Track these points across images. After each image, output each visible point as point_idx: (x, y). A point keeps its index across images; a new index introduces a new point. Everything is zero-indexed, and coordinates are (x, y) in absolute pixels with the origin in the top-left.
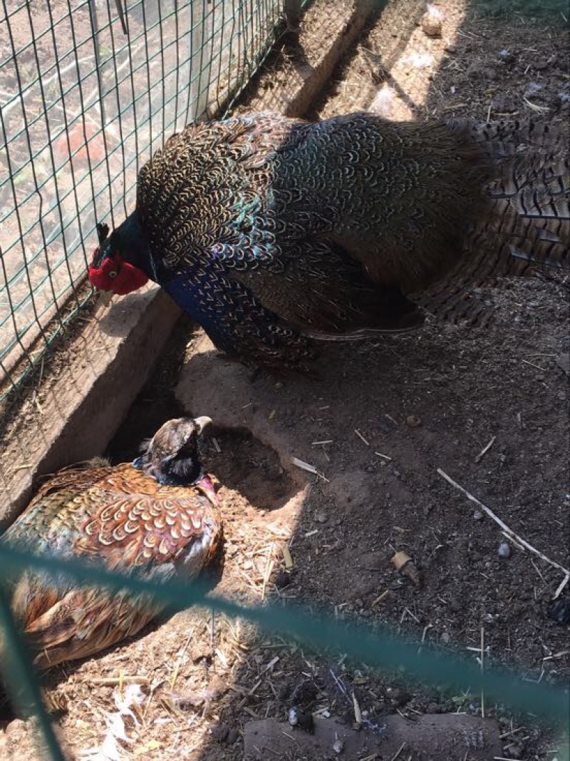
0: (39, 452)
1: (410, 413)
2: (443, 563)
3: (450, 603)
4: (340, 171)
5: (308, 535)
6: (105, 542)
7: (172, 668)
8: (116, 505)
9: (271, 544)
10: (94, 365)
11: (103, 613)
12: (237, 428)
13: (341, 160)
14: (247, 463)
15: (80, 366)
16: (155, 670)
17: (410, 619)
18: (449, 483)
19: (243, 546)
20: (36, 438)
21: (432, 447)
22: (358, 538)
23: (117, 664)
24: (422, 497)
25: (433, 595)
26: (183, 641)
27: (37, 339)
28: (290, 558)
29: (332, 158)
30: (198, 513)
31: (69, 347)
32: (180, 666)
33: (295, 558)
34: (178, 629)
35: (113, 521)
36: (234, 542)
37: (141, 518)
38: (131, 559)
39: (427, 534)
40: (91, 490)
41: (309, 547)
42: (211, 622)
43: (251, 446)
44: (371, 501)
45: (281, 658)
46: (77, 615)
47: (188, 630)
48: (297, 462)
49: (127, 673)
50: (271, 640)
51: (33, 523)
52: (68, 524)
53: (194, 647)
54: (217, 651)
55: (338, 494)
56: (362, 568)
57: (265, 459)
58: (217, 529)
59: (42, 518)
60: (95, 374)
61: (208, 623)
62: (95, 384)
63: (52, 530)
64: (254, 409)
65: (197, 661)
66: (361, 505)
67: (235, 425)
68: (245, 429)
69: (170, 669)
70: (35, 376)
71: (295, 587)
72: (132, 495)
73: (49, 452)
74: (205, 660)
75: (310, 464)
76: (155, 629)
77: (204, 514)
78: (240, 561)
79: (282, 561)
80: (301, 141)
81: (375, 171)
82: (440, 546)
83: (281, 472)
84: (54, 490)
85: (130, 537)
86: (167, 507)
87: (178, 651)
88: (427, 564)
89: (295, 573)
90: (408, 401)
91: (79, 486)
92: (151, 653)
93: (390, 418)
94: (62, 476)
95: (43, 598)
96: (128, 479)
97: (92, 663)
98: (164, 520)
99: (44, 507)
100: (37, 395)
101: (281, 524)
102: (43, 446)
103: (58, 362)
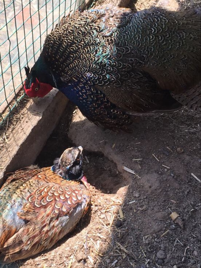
0: (7, 162)
1: (178, 147)
2: (194, 218)
3: (198, 237)
4: (148, 37)
5: (130, 203)
6: (37, 206)
7: (68, 264)
8: (42, 188)
9: (113, 207)
10: (32, 121)
11: (36, 238)
12: (97, 152)
13: (148, 32)
14: (101, 168)
15: (25, 122)
16: (60, 265)
17: (179, 244)
18: (197, 180)
19: (100, 207)
20: (5, 155)
21: (189, 163)
22: (154, 205)
23: (42, 262)
24: (184, 187)
25: (189, 233)
26: (73, 251)
27: (6, 109)
28: (122, 213)
29: (144, 30)
30: (80, 193)
31: (20, 112)
32: (72, 263)
33: (124, 214)
34: (70, 246)
35: (41, 196)
36: (96, 206)
37: (54, 194)
38: (50, 213)
39: (187, 204)
40: (31, 181)
41: (131, 209)
42: (86, 243)
43: (103, 160)
44: (160, 188)
45: (118, 261)
46: (24, 239)
47: (75, 247)
48: (125, 168)
49: (47, 266)
50: (113, 252)
51: (4, 196)
52: (21, 196)
53: (78, 254)
54: (89, 257)
55: (145, 184)
56: (156, 219)
57: (110, 166)
58: (88, 200)
59: (9, 194)
60: (32, 126)
61: (84, 243)
62: (32, 130)
63: (13, 199)
64: (105, 143)
65: (79, 261)
66: (155, 190)
67: (96, 150)
68: (101, 152)
69: (67, 265)
70: (4, 126)
71: (125, 227)
72: (50, 183)
73: (11, 161)
74: (83, 260)
75: (132, 169)
76: (59, 245)
77: (83, 193)
78: (99, 215)
79: (119, 215)
80: (129, 22)
81: (164, 37)
82: (193, 210)
83: (118, 173)
84: (14, 180)
85: (49, 203)
86: (66, 190)
87: (70, 256)
88: (187, 218)
89: (124, 220)
90: (177, 141)
91: (25, 178)
92: (58, 257)
93: (169, 149)
94: (17, 174)
95: (9, 231)
96: (47, 175)
97: (31, 261)
98: (65, 196)
99: (9, 188)
100: (5, 135)
101: (118, 198)
102: (8, 158)
103: (15, 119)
